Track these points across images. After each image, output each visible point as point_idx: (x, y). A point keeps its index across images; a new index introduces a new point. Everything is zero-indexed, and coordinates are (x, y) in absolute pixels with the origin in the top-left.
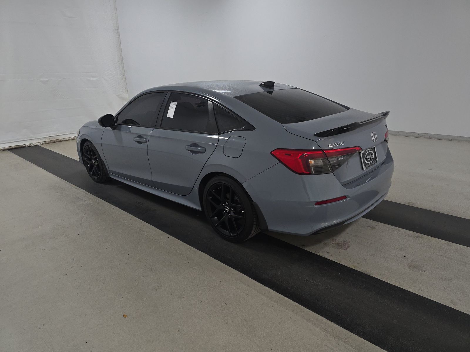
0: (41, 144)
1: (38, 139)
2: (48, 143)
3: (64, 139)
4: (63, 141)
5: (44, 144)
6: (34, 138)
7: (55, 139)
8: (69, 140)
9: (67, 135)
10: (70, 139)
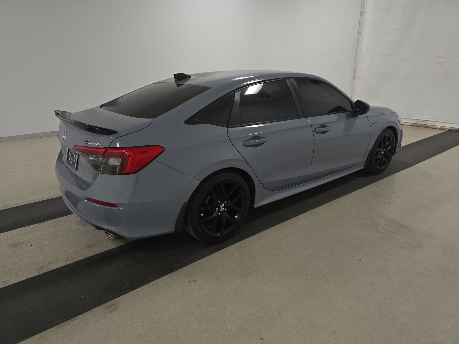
0: (408, 125)
1: (409, 119)
2: (415, 126)
3: (432, 127)
4: (429, 128)
5: (410, 125)
6: (405, 118)
7: (423, 124)
8: (436, 128)
9: (436, 123)
10: (438, 128)
